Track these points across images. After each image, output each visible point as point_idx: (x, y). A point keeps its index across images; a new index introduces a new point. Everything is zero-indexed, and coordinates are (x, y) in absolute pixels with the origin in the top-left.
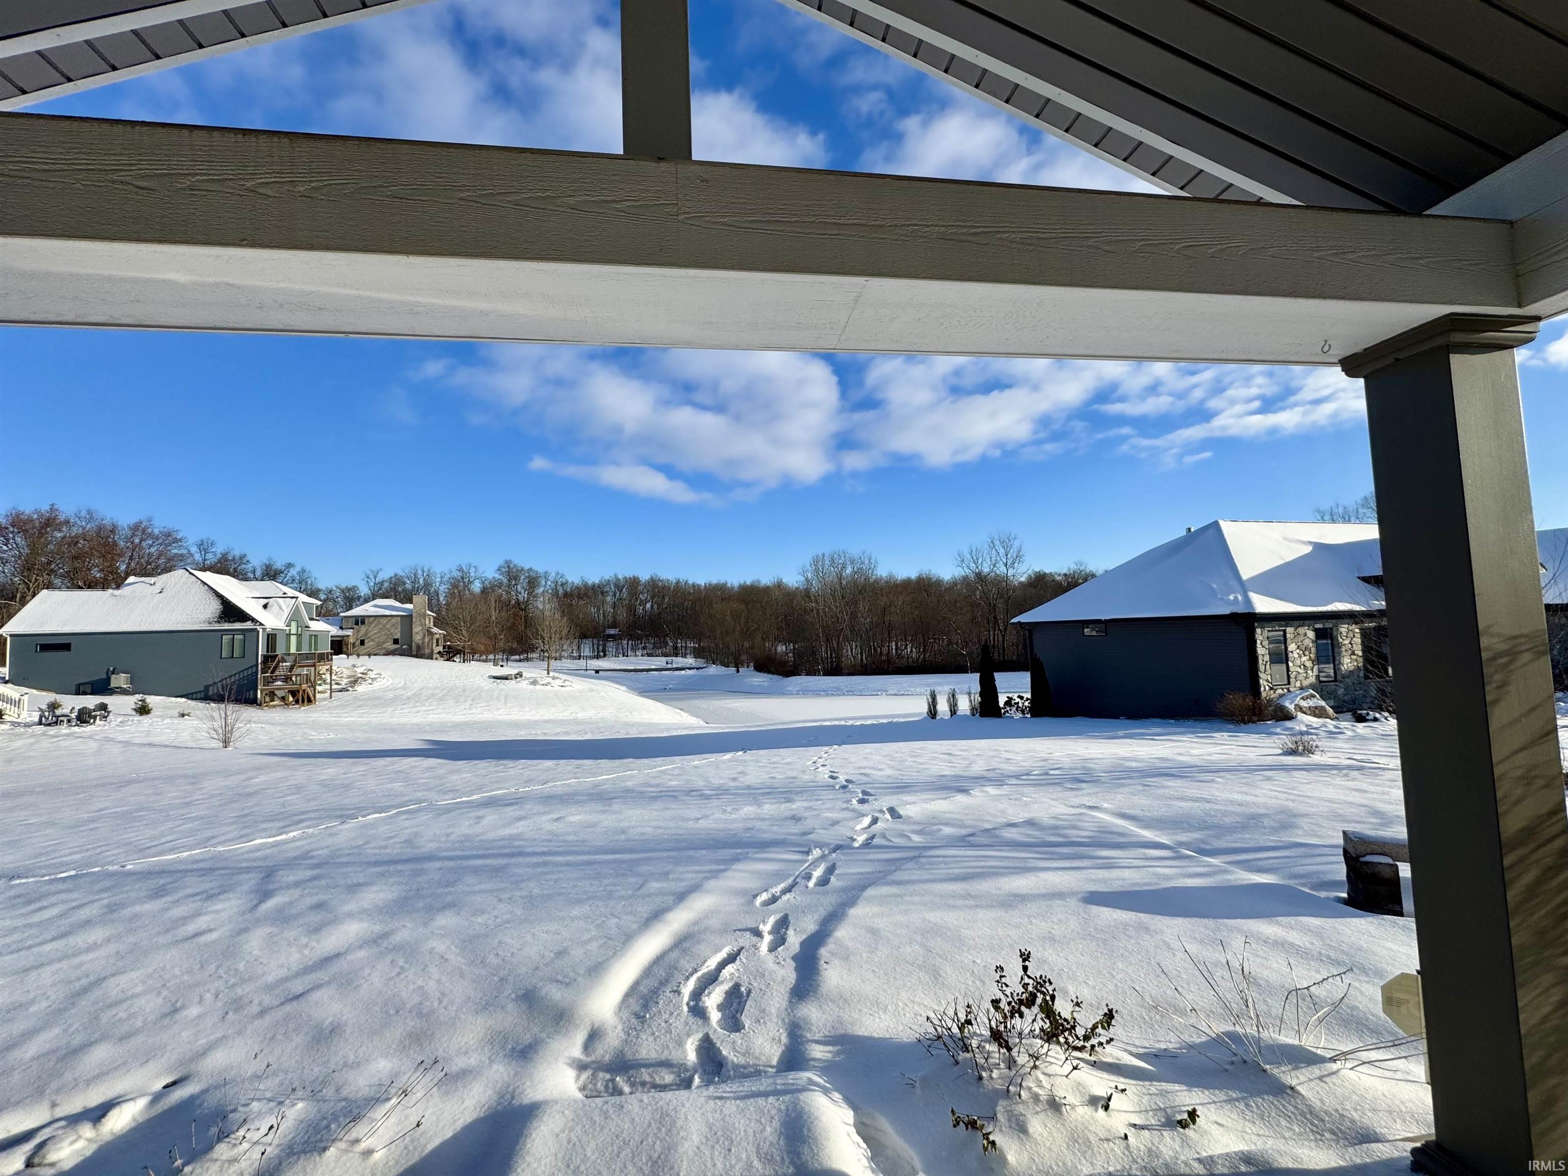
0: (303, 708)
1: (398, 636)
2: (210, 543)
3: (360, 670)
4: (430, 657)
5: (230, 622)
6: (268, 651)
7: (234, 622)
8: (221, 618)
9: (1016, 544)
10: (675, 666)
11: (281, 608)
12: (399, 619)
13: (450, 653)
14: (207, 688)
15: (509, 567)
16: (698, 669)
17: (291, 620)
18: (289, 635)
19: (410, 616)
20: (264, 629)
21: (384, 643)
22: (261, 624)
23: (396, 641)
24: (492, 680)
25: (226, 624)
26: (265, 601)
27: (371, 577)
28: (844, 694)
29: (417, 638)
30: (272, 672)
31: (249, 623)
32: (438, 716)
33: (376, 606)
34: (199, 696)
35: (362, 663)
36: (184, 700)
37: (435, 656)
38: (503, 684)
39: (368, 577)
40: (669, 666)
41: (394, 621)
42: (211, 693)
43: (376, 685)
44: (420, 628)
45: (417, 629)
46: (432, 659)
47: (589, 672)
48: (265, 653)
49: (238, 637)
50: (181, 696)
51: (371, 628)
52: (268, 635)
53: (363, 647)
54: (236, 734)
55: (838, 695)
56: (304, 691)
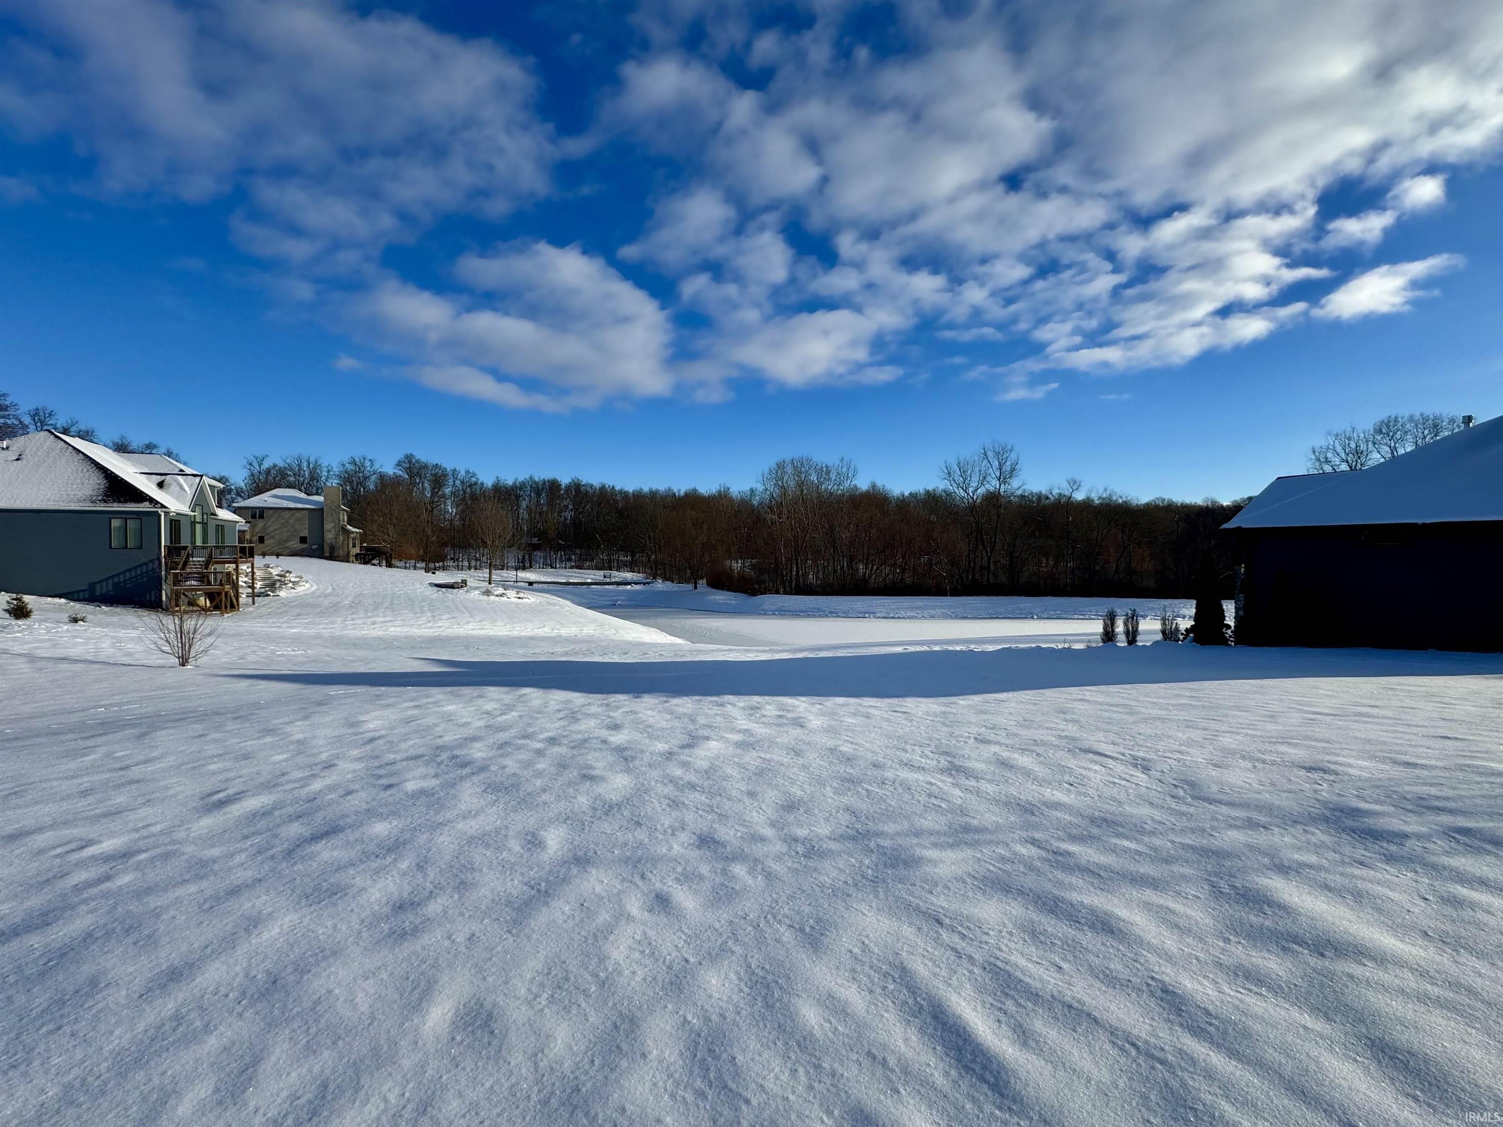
0: (226, 615)
1: (305, 533)
2: (47, 412)
3: (275, 572)
4: (346, 559)
5: (120, 502)
6: (171, 543)
7: (126, 502)
8: (106, 495)
9: (1013, 456)
10: (613, 580)
11: (181, 487)
12: (306, 513)
13: (367, 557)
14: (92, 586)
15: (410, 462)
16: (644, 584)
17: (196, 505)
18: (193, 523)
19: (321, 510)
20: (166, 513)
21: (287, 541)
22: (163, 506)
23: (303, 540)
24: (436, 589)
25: (115, 505)
26: (159, 479)
27: (255, 464)
28: (827, 616)
29: (329, 536)
30: (183, 568)
31: (147, 504)
32: (398, 629)
33: (275, 496)
34: (81, 595)
35: (277, 566)
36: (63, 600)
37: (351, 559)
38: (451, 594)
39: (251, 464)
40: (608, 580)
41: (298, 514)
42: (98, 593)
43: (299, 589)
44: (332, 525)
45: (328, 526)
46: (348, 562)
47: (519, 584)
48: (169, 544)
49: (132, 524)
50: (60, 596)
51: (269, 523)
52: (171, 521)
53: (261, 545)
54: (197, 647)
55: (820, 616)
56: (226, 593)
